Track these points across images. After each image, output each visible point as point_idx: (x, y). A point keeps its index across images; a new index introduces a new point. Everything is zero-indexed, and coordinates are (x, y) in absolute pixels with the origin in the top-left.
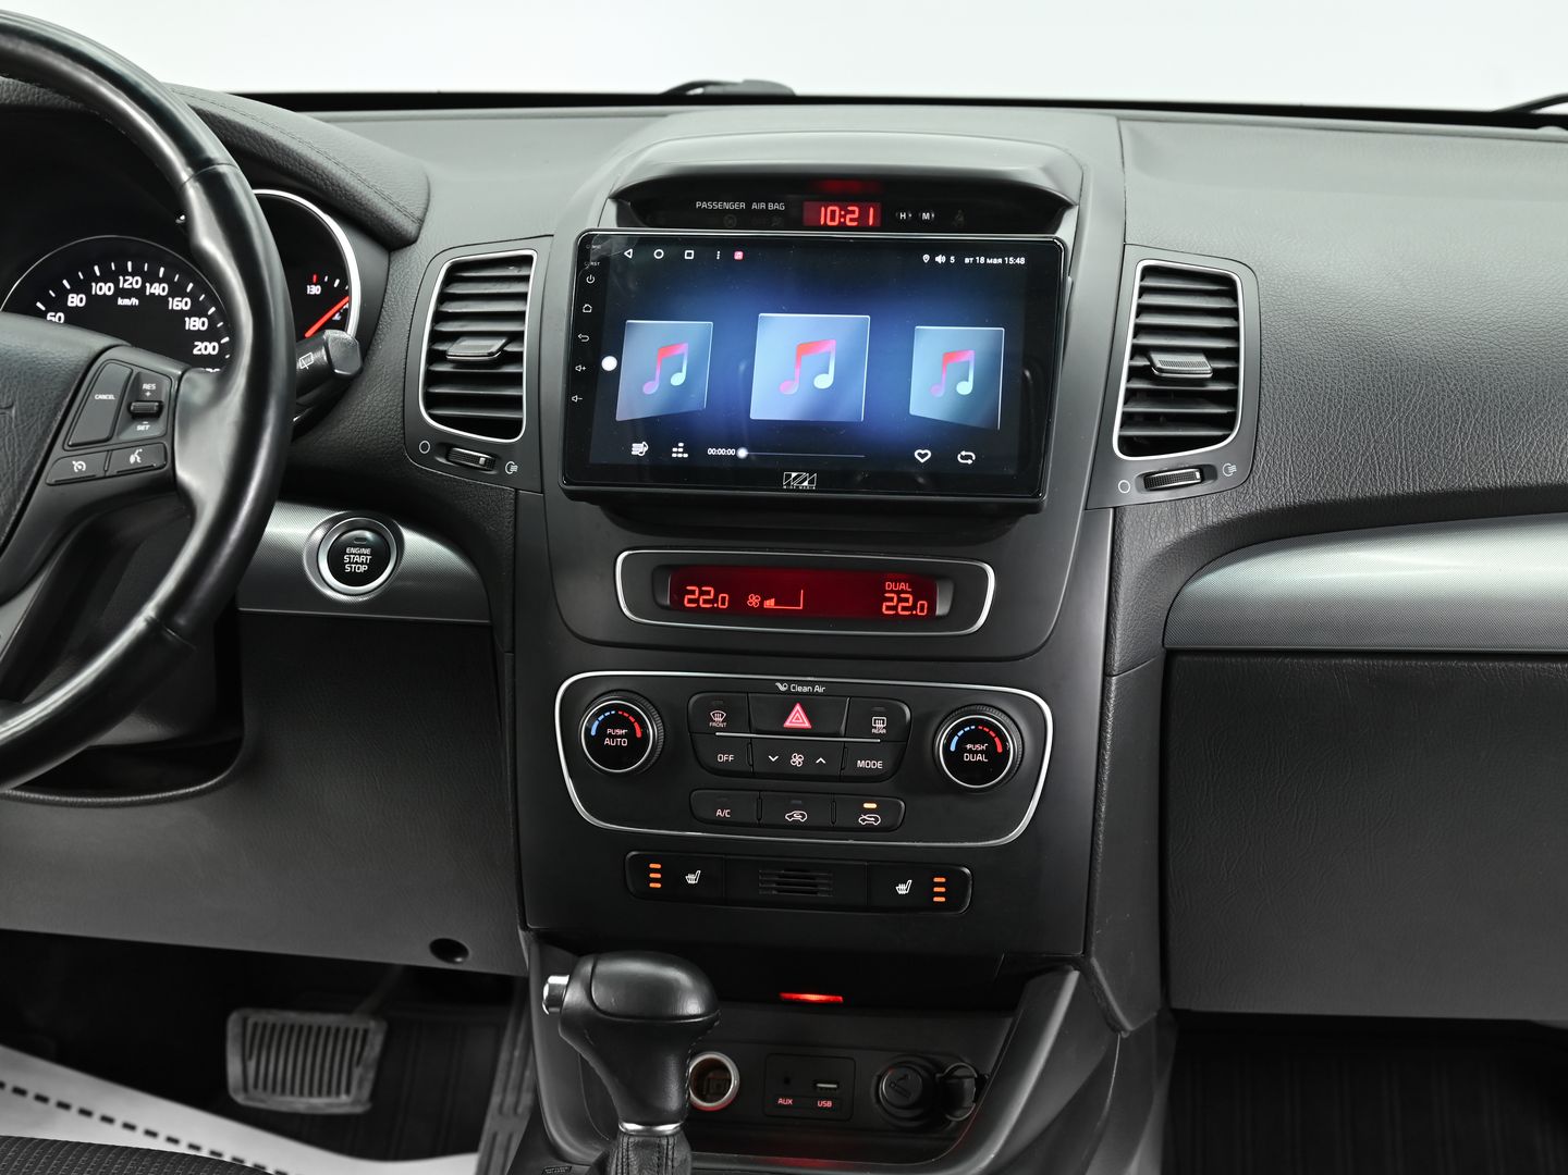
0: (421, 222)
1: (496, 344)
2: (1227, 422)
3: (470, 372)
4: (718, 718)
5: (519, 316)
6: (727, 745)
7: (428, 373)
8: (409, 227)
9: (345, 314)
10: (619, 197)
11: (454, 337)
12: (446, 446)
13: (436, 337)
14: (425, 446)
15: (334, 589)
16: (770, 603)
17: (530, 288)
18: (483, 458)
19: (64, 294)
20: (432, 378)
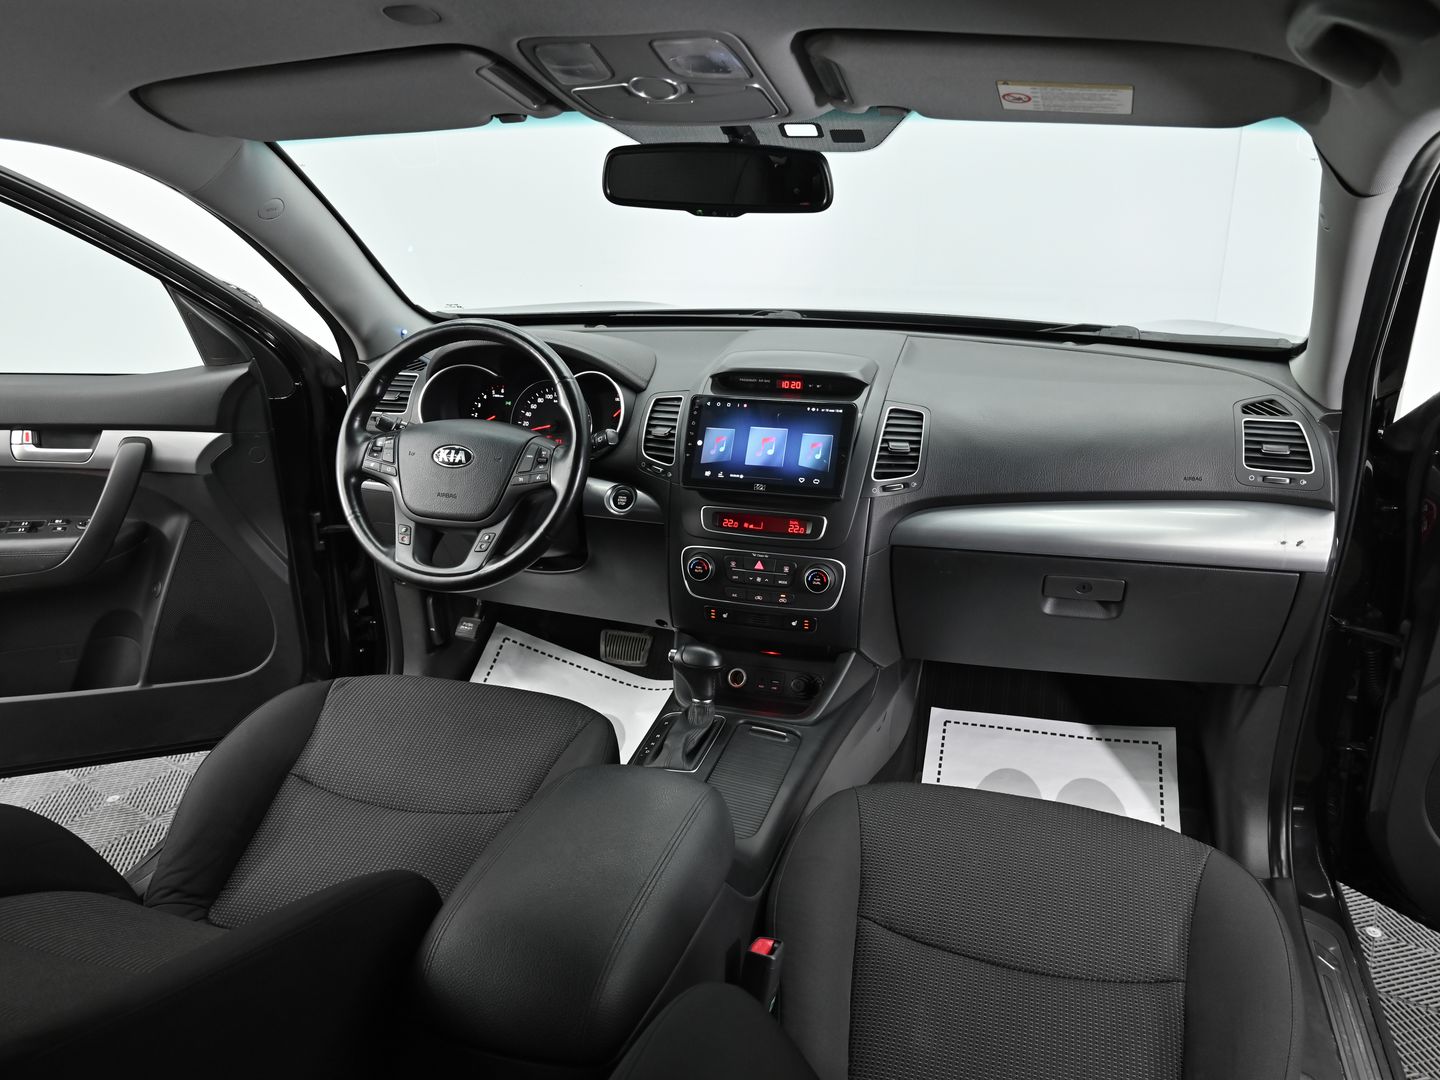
0: (649, 382)
1: (667, 430)
2: (915, 467)
3: (659, 439)
4: (733, 564)
5: (675, 420)
6: (736, 573)
7: (646, 438)
8: (643, 384)
9: (619, 415)
10: (713, 377)
11: (655, 426)
12: (650, 464)
13: (649, 425)
14: (643, 464)
15: (613, 510)
16: (751, 526)
17: (680, 410)
18: (661, 470)
19: (536, 398)
20: (647, 440)
